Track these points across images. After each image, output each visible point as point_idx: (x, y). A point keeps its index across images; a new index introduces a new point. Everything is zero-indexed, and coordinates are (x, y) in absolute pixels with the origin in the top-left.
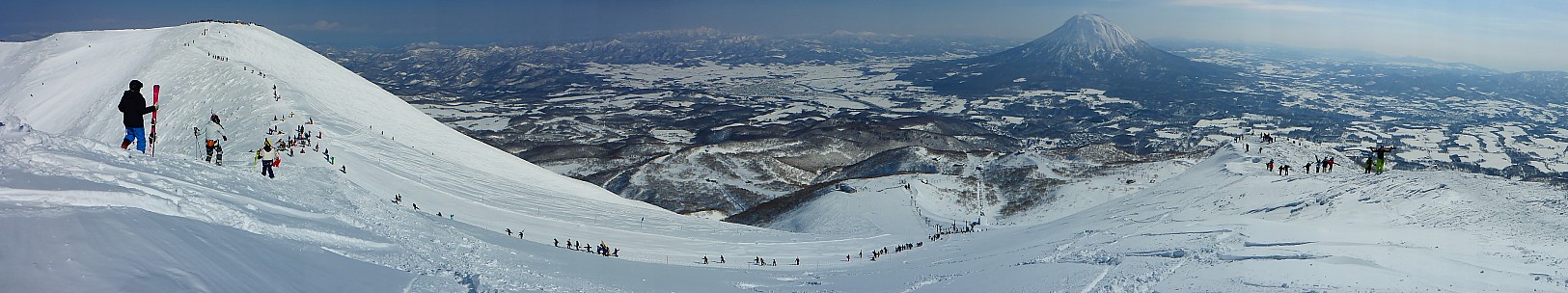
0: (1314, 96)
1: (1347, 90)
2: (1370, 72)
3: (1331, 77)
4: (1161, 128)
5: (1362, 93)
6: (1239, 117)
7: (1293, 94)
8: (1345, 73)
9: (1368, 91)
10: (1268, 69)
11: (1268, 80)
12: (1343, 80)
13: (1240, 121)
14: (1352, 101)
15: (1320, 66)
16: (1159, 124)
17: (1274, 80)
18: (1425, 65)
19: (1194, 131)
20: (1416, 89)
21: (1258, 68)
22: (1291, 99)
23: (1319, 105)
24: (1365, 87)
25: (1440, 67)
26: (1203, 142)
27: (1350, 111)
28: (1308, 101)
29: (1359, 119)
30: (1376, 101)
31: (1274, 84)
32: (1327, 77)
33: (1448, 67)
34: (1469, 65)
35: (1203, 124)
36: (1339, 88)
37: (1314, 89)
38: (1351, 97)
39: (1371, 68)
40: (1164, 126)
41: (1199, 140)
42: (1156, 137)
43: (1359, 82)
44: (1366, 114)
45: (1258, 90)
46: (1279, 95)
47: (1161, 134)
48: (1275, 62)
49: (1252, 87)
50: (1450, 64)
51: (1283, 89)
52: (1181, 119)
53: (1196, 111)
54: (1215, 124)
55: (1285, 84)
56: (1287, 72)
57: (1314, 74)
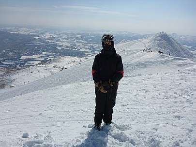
0: (69, 45)
1: (81, 42)
2: (89, 36)
3: (73, 37)
4: (4, 61)
5: (87, 43)
6: (40, 54)
8: (79, 36)
9: (89, 42)
10: (48, 35)
11: (49, 39)
12: (79, 39)
15: (68, 34)
17: (52, 39)
19: (21, 61)
21: (44, 35)
22: (60, 46)
27: (84, 50)
28: (67, 47)
29: (87, 52)
31: (52, 41)
32: (72, 38)
33: (118, 33)
35: (23, 58)
36: (77, 42)
37: (68, 42)
38: (83, 45)
39: (89, 34)
40: (5, 60)
41: (25, 64)
42: (3, 64)
43: (85, 39)
45: (47, 43)
46: (56, 45)
47: (5, 63)
48: (51, 33)
49: (44, 42)
50: (118, 32)
51: (56, 42)
52: (12, 56)
53: (19, 53)
54: (30, 57)
55: (57, 41)
56: (56, 36)
57: (67, 37)
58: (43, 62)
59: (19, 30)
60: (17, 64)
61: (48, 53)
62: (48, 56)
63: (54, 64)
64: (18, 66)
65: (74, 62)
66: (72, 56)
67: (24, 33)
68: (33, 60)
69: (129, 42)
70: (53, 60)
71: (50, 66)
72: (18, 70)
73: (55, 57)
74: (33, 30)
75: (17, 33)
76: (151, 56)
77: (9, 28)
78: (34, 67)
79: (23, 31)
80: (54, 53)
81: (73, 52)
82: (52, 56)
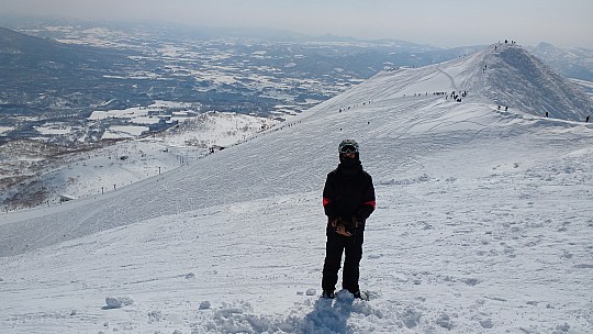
0: (229, 80)
1: (265, 73)
2: (289, 53)
3: (243, 57)
4: (40, 123)
5: (282, 76)
6: (146, 106)
7: (206, 78)
8: (260, 55)
9: (287, 73)
10: (170, 51)
11: (174, 63)
12: (260, 63)
13: (148, 110)
14: (272, 84)
15: (230, 47)
16: (34, 119)
17: (181, 64)
18: (347, 44)
20: (340, 70)
21: (159, 50)
22: (205, 84)
23: (238, 89)
24: (284, 69)
25: (363, 45)
26: (107, 135)
27: (273, 94)
28: (225, 85)
30: (299, 84)
31: (183, 69)
32: (239, 59)
33: (372, 45)
34: (396, 41)
36: (255, 71)
37: (228, 73)
38: (271, 80)
39: (289, 49)
40: (44, 122)
41: (102, 133)
42: (38, 134)
43: (278, 64)
44: (289, 99)
45: (166, 75)
46: (191, 81)
47: (44, 130)
48: (177, 44)
49: (157, 71)
50: (374, 42)
51: (193, 72)
52: (66, 112)
53: (85, 102)
54: (118, 113)
55: (195, 67)
56: (194, 54)
57: (225, 56)
58: (155, 130)
59: (85, 35)
60: (80, 135)
61: (170, 105)
62: (170, 111)
63: (187, 135)
64: (82, 140)
65: (246, 129)
66: (238, 111)
67: (98, 44)
68: (127, 124)
69: (404, 72)
70: (185, 123)
71: (177, 141)
72: (84, 150)
73: (189, 115)
74: (125, 36)
75: (79, 42)
76: (471, 115)
77: (56, 29)
78: (130, 144)
79: (97, 39)
80: (188, 105)
81: (241, 102)
82: (181, 113)
